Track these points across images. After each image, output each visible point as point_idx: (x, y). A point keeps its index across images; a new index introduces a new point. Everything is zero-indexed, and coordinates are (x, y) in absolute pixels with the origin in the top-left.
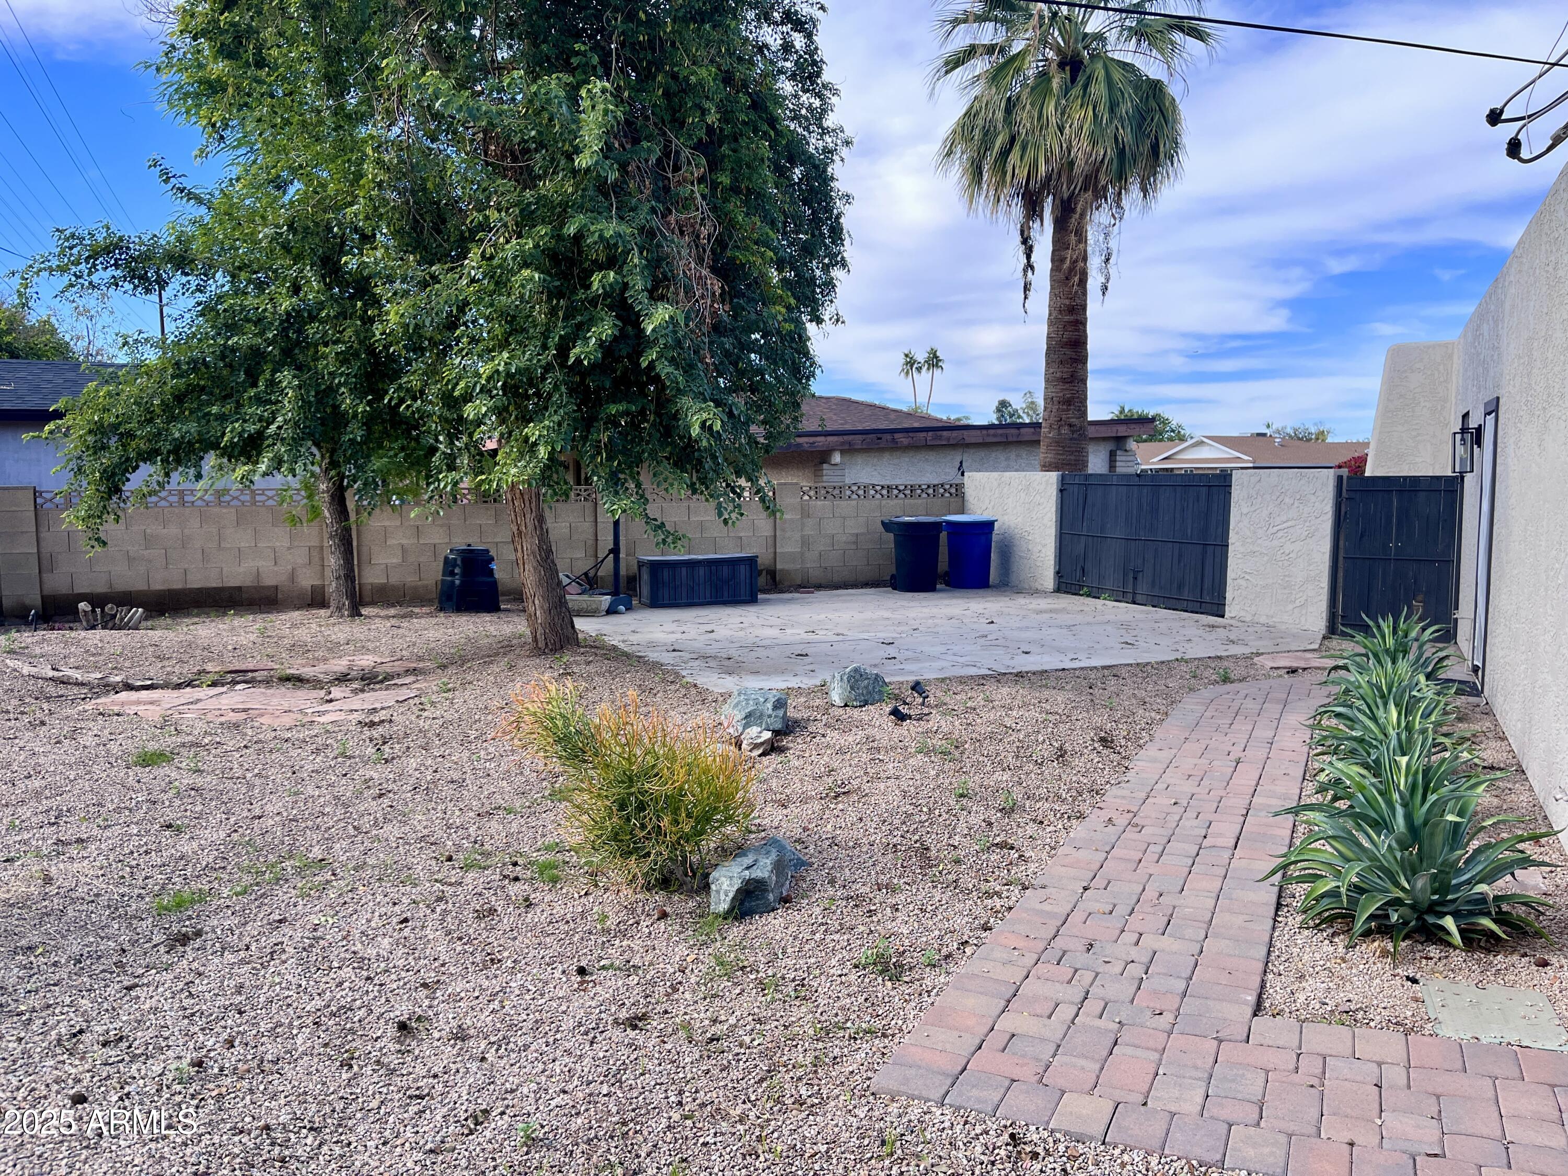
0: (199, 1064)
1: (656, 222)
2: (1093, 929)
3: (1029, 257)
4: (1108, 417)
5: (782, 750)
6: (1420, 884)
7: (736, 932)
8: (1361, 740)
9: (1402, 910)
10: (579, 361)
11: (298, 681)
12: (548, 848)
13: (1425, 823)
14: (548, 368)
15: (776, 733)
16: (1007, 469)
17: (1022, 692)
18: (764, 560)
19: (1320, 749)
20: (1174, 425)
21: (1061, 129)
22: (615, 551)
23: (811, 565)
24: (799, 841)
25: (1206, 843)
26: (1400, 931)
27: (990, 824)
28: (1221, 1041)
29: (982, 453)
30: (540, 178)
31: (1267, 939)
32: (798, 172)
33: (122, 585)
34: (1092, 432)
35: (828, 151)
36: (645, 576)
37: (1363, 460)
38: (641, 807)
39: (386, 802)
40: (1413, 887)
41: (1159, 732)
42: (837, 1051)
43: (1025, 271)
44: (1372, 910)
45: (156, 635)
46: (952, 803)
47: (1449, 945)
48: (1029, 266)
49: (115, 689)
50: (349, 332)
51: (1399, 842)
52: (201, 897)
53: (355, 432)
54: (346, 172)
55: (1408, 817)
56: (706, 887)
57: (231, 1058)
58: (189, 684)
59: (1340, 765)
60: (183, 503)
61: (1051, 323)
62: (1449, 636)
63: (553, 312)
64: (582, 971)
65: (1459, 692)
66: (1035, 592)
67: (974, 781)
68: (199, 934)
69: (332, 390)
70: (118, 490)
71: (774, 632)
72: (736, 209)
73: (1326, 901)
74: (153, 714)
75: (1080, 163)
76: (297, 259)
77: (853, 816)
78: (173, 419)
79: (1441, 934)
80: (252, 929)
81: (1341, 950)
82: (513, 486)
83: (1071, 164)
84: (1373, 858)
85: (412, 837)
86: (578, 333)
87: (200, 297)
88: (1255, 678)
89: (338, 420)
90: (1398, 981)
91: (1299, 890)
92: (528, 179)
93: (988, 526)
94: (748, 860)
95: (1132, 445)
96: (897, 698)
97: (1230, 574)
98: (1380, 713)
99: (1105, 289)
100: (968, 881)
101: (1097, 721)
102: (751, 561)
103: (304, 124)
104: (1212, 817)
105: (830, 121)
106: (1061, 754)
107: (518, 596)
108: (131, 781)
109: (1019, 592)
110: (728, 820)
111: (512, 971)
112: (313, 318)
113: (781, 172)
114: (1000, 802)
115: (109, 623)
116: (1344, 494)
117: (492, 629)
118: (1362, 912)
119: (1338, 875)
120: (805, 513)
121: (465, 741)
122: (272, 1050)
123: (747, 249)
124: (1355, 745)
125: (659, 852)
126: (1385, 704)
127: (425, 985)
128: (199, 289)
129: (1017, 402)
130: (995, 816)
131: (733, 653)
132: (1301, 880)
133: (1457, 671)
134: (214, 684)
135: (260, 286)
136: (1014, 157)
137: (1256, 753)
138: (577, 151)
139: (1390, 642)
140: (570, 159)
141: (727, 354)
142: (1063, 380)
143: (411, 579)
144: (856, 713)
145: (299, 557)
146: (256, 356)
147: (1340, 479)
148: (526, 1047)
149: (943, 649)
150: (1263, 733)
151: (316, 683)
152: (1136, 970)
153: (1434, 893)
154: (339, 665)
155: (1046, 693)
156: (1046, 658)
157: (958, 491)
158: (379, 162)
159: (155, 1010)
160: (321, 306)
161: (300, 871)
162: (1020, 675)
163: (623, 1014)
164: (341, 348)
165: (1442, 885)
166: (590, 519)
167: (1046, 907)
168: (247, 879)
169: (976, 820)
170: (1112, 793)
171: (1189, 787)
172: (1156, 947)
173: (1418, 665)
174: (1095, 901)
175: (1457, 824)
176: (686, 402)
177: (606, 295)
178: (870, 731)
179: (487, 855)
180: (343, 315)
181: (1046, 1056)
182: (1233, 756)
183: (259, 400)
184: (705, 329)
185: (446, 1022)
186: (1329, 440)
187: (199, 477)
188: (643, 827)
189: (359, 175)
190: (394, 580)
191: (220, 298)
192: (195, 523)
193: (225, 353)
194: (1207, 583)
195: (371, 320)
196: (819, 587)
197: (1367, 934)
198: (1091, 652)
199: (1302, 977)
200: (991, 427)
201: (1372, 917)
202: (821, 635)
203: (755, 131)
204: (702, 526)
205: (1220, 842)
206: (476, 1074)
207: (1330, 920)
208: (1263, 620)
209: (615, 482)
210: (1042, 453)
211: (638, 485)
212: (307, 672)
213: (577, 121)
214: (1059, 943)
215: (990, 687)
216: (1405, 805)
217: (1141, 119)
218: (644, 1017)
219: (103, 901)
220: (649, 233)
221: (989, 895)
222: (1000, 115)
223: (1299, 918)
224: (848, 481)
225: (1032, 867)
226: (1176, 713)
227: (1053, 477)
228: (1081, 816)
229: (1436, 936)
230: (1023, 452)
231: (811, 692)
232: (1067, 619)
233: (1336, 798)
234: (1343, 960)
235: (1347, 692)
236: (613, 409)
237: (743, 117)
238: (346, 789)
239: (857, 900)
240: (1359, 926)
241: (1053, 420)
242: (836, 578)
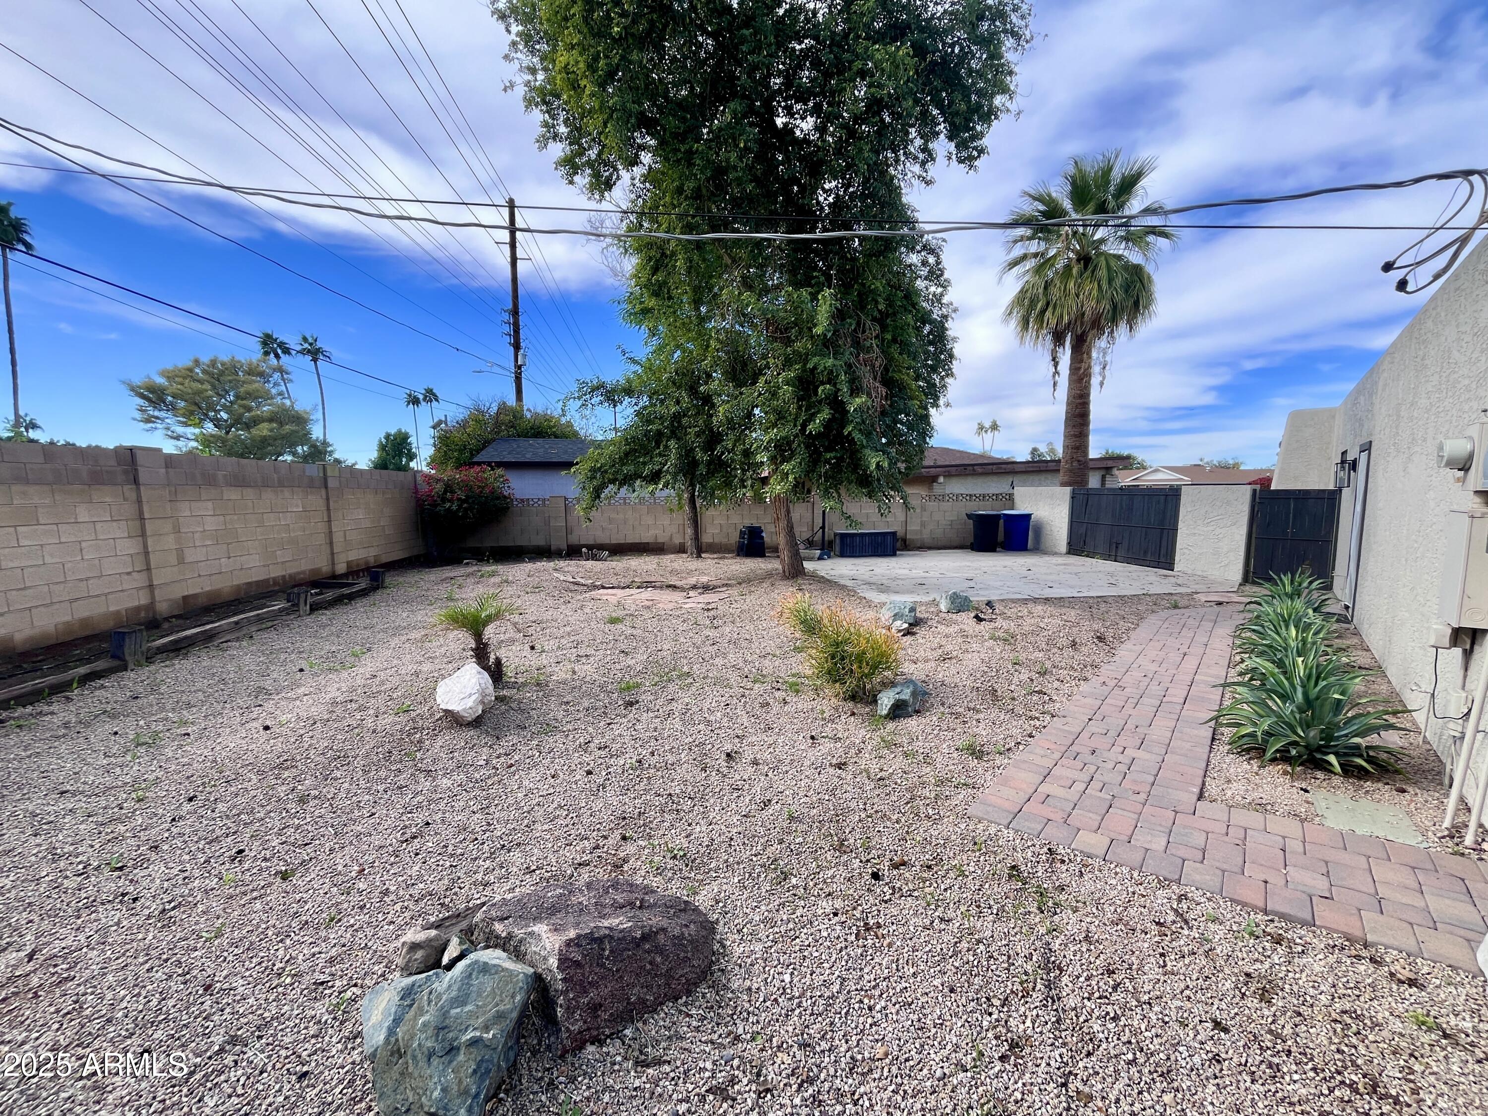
0: (640, 762)
1: (852, 360)
2: (1093, 743)
3: (1056, 367)
4: (1099, 456)
5: (913, 634)
6: (1312, 734)
7: (891, 726)
8: (1270, 646)
9: (1299, 748)
10: (811, 432)
11: (674, 587)
12: (793, 675)
13: (1317, 698)
14: (796, 436)
15: (910, 625)
16: (1040, 485)
17: (1050, 609)
18: (900, 534)
19: (1239, 650)
20: (1139, 460)
21: (1078, 296)
22: (823, 528)
23: (926, 535)
24: (923, 681)
25: (1165, 700)
26: (1296, 761)
27: (1032, 680)
28: (1176, 812)
29: (1025, 477)
30: (794, 341)
31: (1206, 757)
32: (927, 328)
33: (600, 541)
34: (1091, 465)
35: (945, 317)
36: (838, 541)
37: (1269, 480)
38: (843, 659)
39: (716, 647)
40: (1307, 736)
41: (1133, 635)
42: (948, 793)
43: (1054, 376)
44: (1278, 746)
45: (614, 564)
46: (1010, 667)
47: (1332, 772)
48: (1056, 372)
49: (596, 587)
50: (701, 422)
51: (1298, 708)
52: (638, 685)
53: (702, 470)
54: (702, 345)
55: (1306, 694)
56: (875, 701)
57: (653, 760)
58: (628, 587)
59: (1258, 660)
60: (625, 503)
61: (1068, 404)
62: (1328, 587)
63: (800, 408)
64: (812, 738)
65: (1338, 621)
66: (1055, 554)
67: (1022, 657)
68: (637, 702)
69: (692, 450)
70: (599, 497)
71: (906, 572)
72: (895, 350)
73: (1246, 739)
74: (613, 600)
75: (1088, 313)
76: (679, 388)
77: (953, 671)
78: (623, 464)
79: (1325, 765)
80: (660, 702)
81: (1255, 768)
82: (779, 495)
83: (1083, 314)
84: (1279, 716)
85: (728, 665)
86: (811, 418)
87: (636, 408)
88: (1194, 607)
89: (694, 464)
90: (1294, 790)
91: (1226, 730)
92: (788, 342)
93: (1028, 516)
94: (898, 690)
95: (1115, 472)
96: (977, 609)
97: (1179, 546)
98: (1283, 632)
99: (1102, 384)
100: (1020, 710)
101: (1096, 627)
102: (894, 534)
103: (684, 324)
104: (1168, 685)
105: (945, 300)
106: (1074, 644)
107: (775, 550)
108: (607, 630)
109: (1045, 553)
110: (888, 668)
111: (778, 734)
112: (685, 415)
113: (918, 330)
114: (1038, 668)
115: (594, 558)
116: (1257, 500)
117: (762, 566)
118: (1271, 747)
119: (1255, 724)
120: (923, 509)
121: (752, 620)
122: (671, 759)
123: (900, 372)
124: (1266, 649)
125: (851, 683)
126: (1287, 627)
127: (738, 737)
128: (636, 404)
129: (1043, 449)
130: (1035, 676)
131: (884, 582)
132: (1229, 725)
133: (1333, 608)
134: (638, 587)
135: (662, 402)
136: (1048, 314)
137: (1197, 650)
138: (815, 325)
139: (1289, 589)
140: (810, 329)
141: (887, 426)
142: (1075, 436)
143: (724, 541)
144: (954, 616)
145: (673, 529)
146: (659, 434)
147: (1255, 491)
148: (787, 772)
149: (1001, 583)
150: (1201, 638)
151: (682, 589)
152: (1122, 768)
153: (1321, 740)
154: (692, 581)
155: (1064, 610)
156: (1063, 591)
157: (1011, 498)
158: (718, 339)
159: (620, 735)
160: (688, 409)
161: (679, 677)
162: (1047, 599)
163: (834, 761)
164: (697, 429)
165: (1328, 736)
166: (810, 511)
167: (1066, 728)
168: (657, 679)
169: (1024, 677)
170: (1105, 668)
171: (1154, 667)
172: (1134, 755)
173: (1308, 603)
174: (1094, 727)
175: (1339, 700)
176: (867, 452)
177: (827, 398)
178: (962, 626)
179: (764, 676)
180: (698, 414)
181: (1069, 809)
182: (1182, 651)
183: (660, 455)
184: (877, 414)
185: (748, 756)
186: (1242, 468)
187: (634, 491)
188: (844, 669)
189: (708, 346)
190: (717, 540)
191: (645, 408)
192: (630, 512)
193: (646, 434)
194: (1163, 551)
195: (711, 416)
196: (930, 548)
197: (1273, 760)
198: (1089, 587)
199: (1229, 781)
200: (1028, 462)
201: (1277, 751)
202: (932, 574)
203: (906, 310)
204: (867, 515)
205: (1174, 699)
206: (763, 782)
207: (1248, 751)
208: (1200, 573)
209: (826, 494)
210: (1061, 477)
211: (839, 496)
212: (678, 583)
213: (815, 311)
214: (1074, 748)
215: (1031, 605)
216: (1303, 686)
217: (1127, 288)
218: (845, 764)
219: (597, 683)
220: (849, 366)
221: (1032, 718)
222: (1041, 291)
223: (1227, 747)
224: (947, 492)
225: (1058, 705)
226: (1144, 625)
227: (1068, 490)
228: (1086, 679)
229: (1325, 767)
230: (1049, 476)
231: (927, 604)
232: (1075, 569)
233: (1251, 679)
234: (1257, 774)
235: (1258, 617)
236: (828, 456)
237: (899, 303)
238: (698, 640)
239: (957, 715)
240: (1269, 754)
241: (1068, 457)
242: (940, 544)
